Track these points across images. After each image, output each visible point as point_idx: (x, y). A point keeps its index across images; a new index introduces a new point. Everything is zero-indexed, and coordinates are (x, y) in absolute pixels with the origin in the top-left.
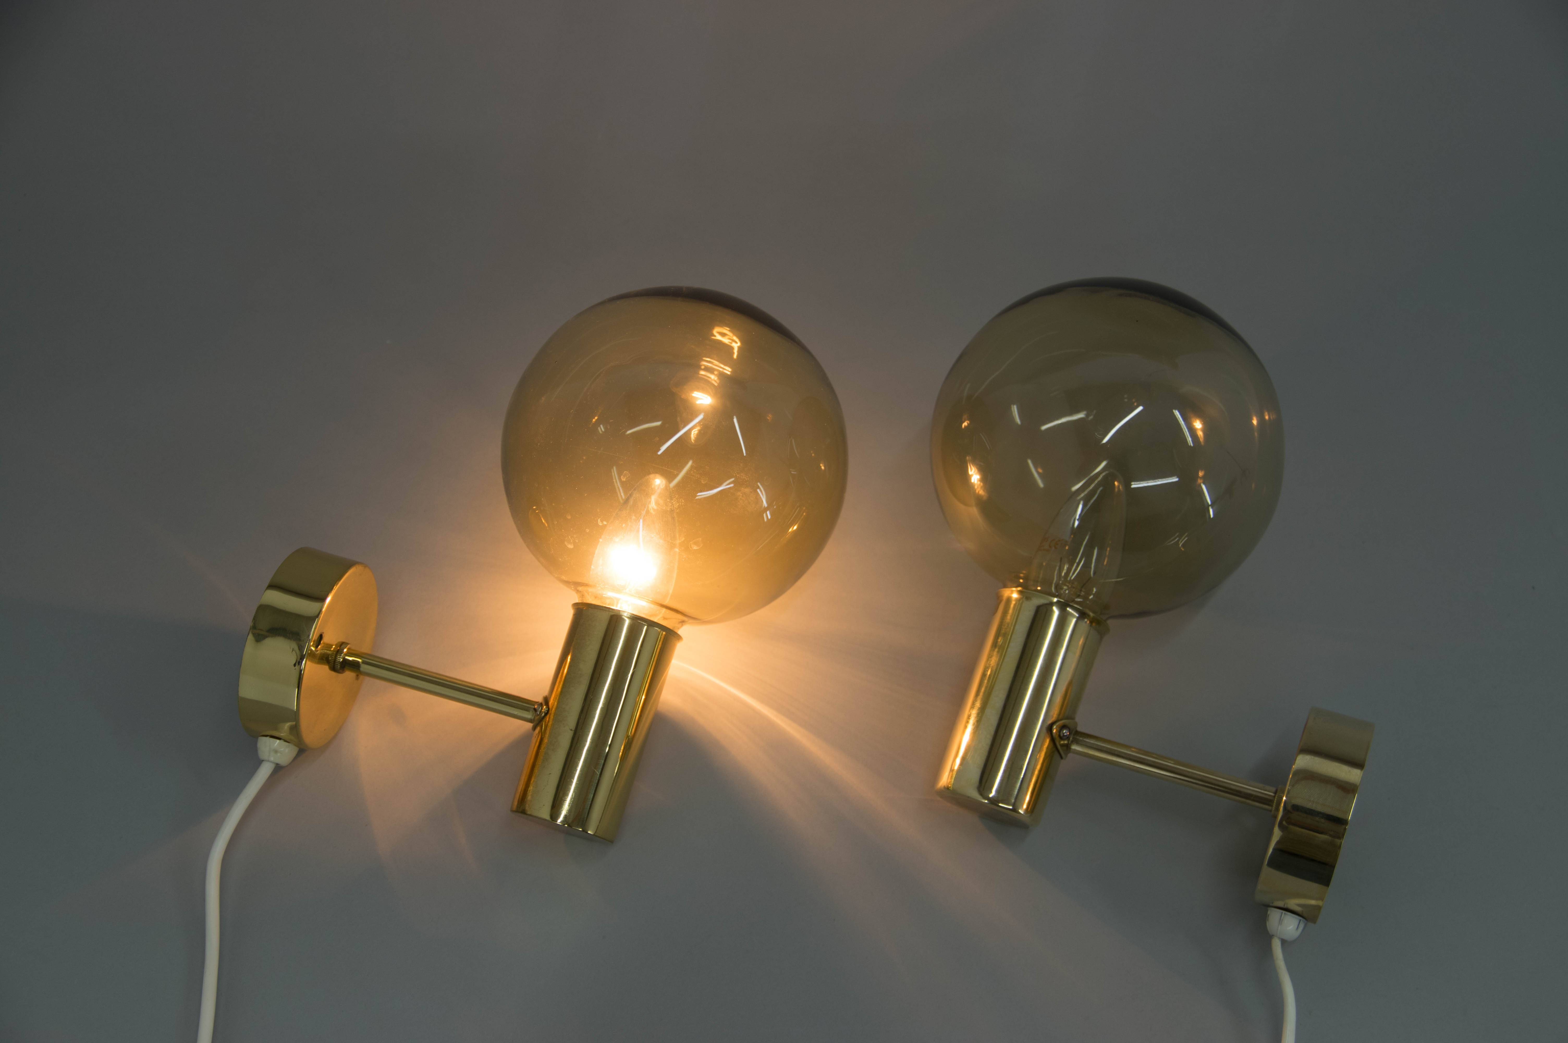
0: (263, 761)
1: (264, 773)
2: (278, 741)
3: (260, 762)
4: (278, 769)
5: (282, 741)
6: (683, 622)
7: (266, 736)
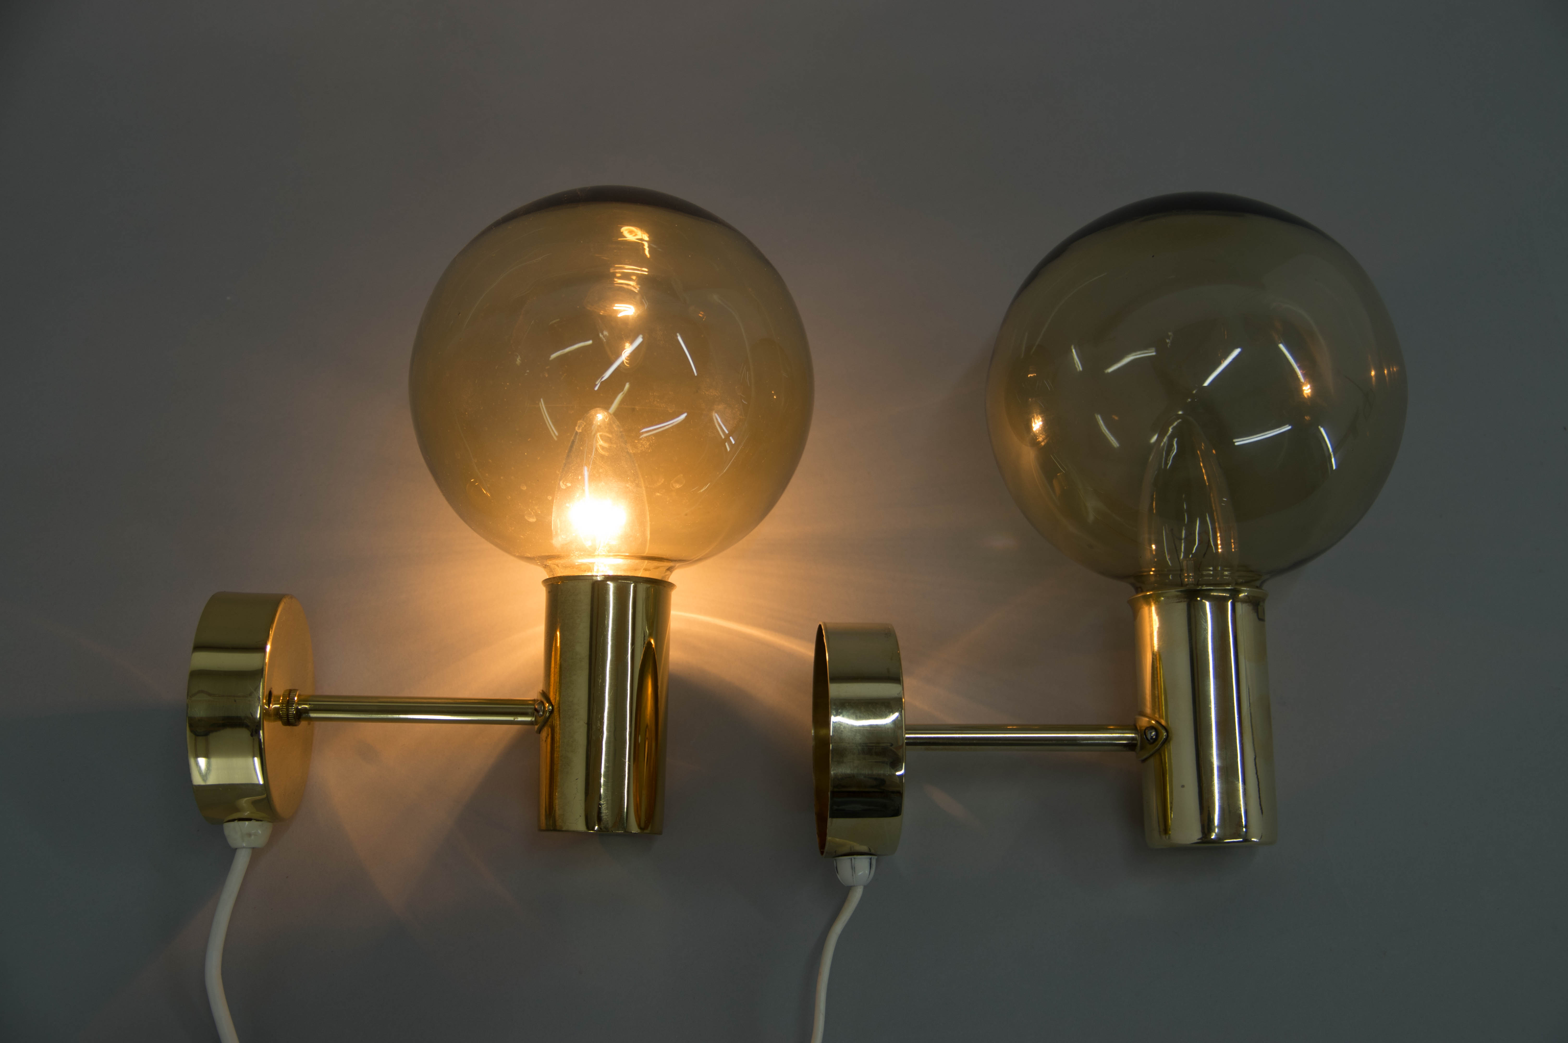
0: (236, 849)
1: (241, 862)
2: (247, 823)
3: (233, 851)
4: (256, 854)
5: (253, 823)
6: (670, 569)
7: (233, 820)
